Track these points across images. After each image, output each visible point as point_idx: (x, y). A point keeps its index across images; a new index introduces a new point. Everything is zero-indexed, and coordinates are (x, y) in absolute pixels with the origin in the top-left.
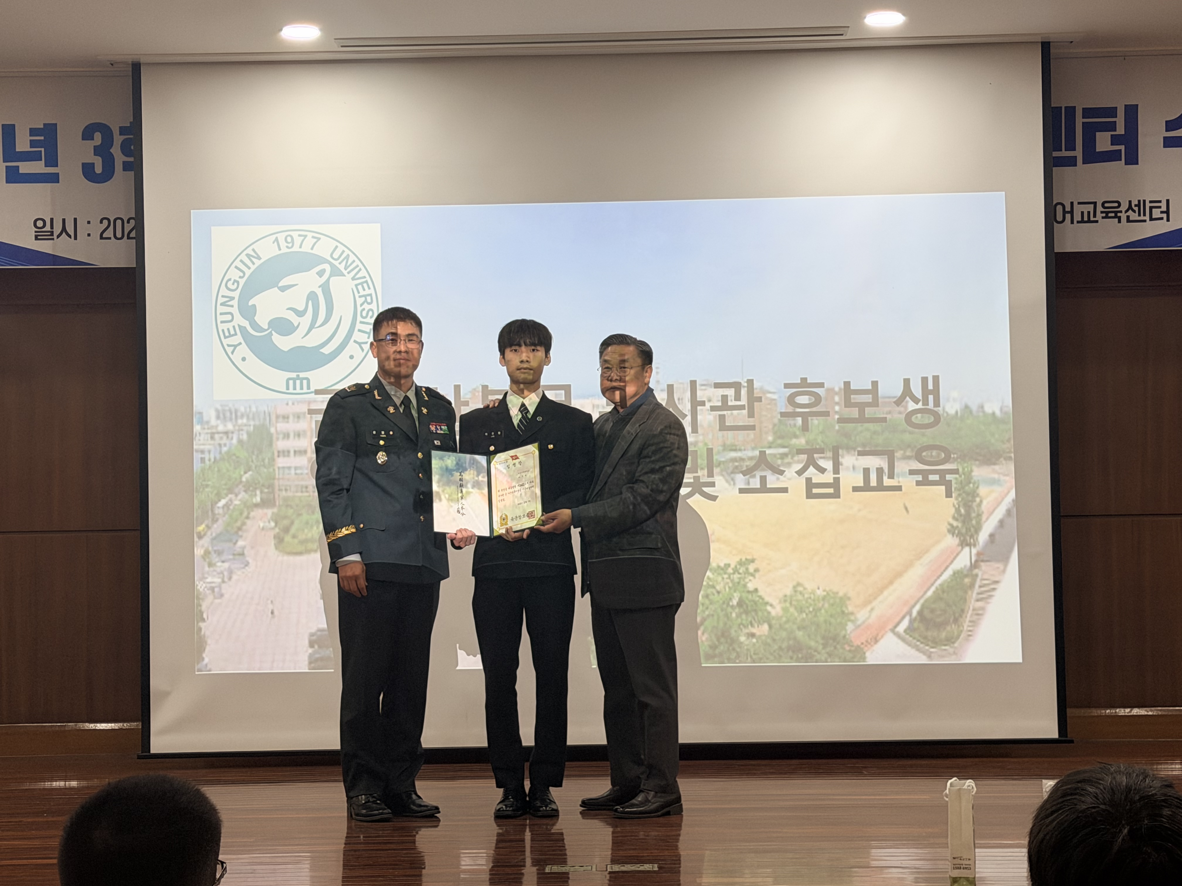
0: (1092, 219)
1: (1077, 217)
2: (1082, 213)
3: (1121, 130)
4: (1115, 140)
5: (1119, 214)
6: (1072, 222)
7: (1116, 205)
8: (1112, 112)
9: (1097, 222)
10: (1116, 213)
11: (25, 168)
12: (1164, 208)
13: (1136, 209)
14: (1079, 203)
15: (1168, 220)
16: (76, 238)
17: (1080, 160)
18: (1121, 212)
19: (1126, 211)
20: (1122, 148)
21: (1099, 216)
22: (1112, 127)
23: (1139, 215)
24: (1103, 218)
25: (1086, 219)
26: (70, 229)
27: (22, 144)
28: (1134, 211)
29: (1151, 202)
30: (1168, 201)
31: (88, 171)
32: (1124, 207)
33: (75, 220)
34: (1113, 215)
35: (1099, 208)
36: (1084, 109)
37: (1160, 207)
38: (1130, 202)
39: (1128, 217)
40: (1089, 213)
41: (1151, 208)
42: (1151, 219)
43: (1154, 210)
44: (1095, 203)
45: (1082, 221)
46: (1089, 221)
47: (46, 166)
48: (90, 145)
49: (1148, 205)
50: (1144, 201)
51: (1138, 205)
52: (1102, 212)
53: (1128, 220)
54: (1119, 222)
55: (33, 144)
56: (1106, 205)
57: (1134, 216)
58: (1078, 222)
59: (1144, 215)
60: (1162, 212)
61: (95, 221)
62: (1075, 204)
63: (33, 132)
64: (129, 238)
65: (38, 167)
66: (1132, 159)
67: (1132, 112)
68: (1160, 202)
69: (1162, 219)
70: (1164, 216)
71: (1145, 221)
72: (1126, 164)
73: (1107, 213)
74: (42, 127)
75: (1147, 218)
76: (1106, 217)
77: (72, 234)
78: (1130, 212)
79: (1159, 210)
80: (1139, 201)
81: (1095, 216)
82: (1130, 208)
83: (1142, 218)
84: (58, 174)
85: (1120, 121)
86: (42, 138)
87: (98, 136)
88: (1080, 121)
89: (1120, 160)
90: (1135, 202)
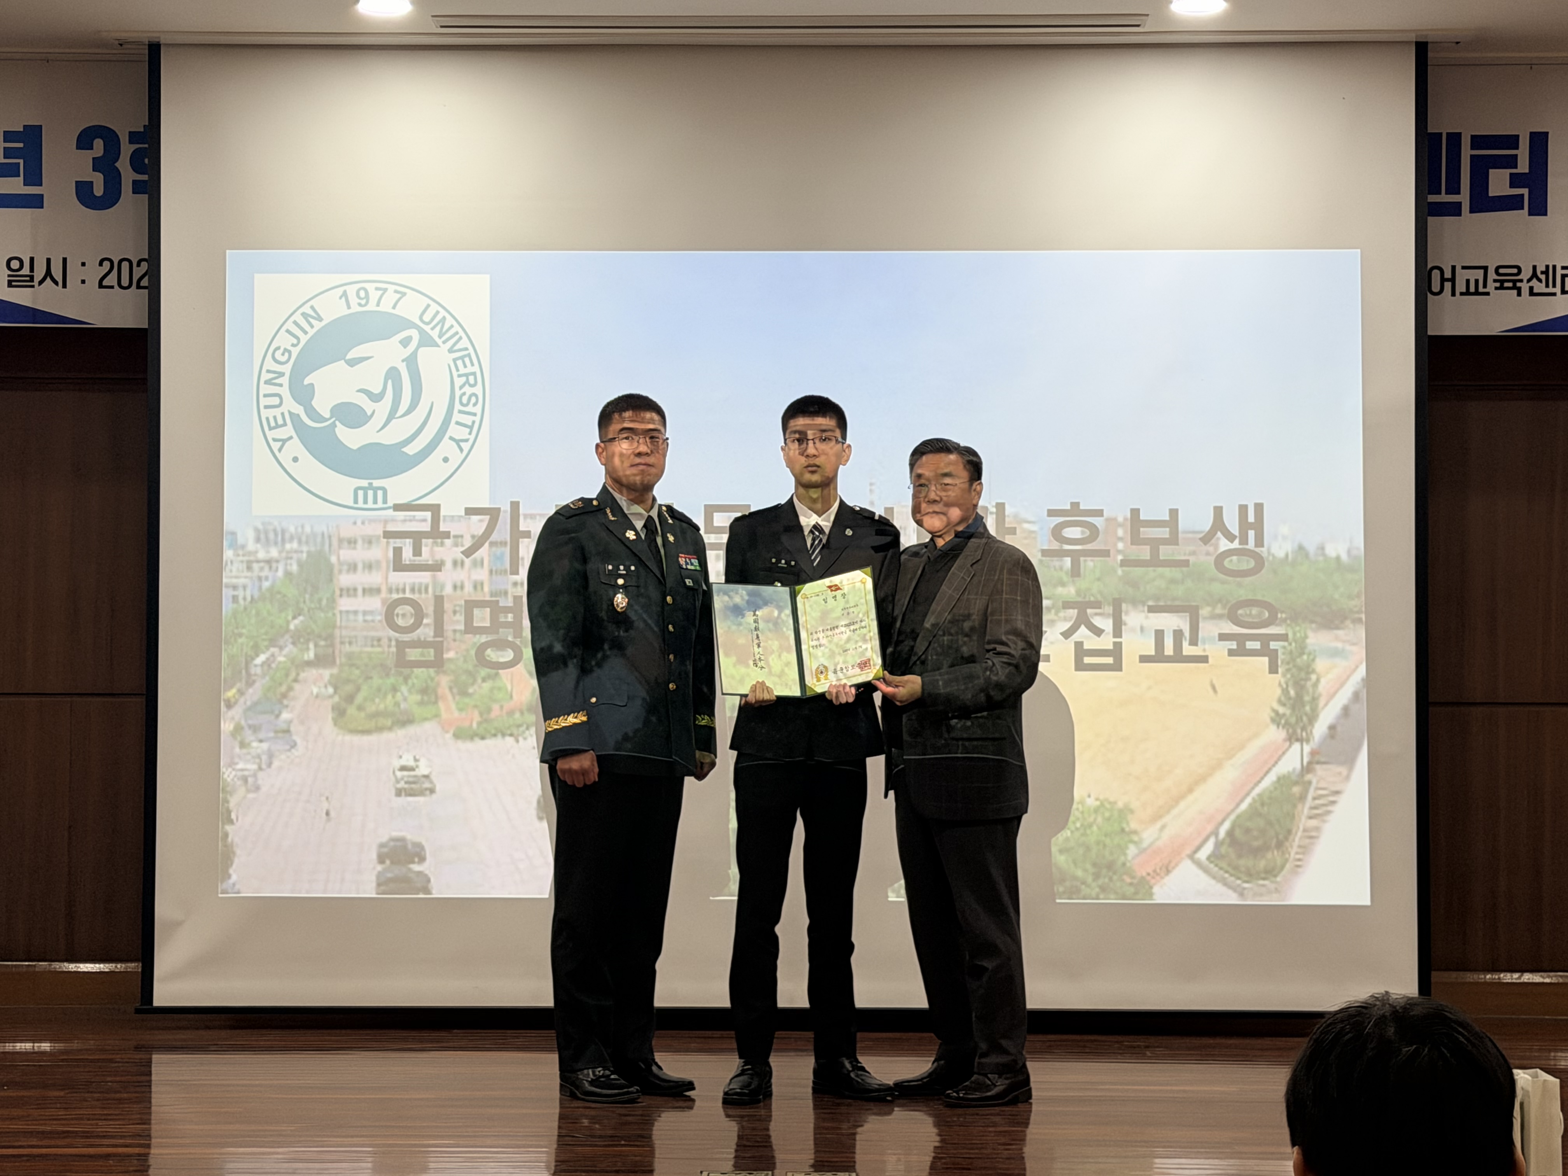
0: (1481, 289)
1: (1461, 287)
2: (1468, 281)
3: (1523, 166)
4: (1516, 181)
5: (1518, 284)
6: (1453, 294)
7: (1515, 271)
8: (1512, 141)
9: (1488, 294)
10: (1515, 282)
13: (1543, 277)
14: (1464, 268)
16: (64, 286)
17: (1466, 207)
18: (1521, 281)
19: (1529, 281)
20: (1525, 191)
21: (1491, 286)
22: (1511, 161)
23: (1547, 286)
24: (1496, 288)
25: (1472, 289)
26: (57, 274)
28: (1540, 280)
29: (1563, 268)
31: (84, 192)
32: (1526, 274)
33: (65, 260)
34: (1510, 285)
35: (1492, 275)
36: (1473, 137)
38: (1535, 267)
39: (1531, 288)
40: (1477, 281)
41: (1563, 276)
42: (1563, 292)
44: (1486, 269)
45: (1467, 293)
46: (1477, 293)
47: (25, 184)
48: (88, 156)
49: (1559, 272)
50: (1554, 267)
51: (1546, 273)
52: (1495, 281)
53: (1532, 293)
54: (1519, 294)
55: (7, 153)
56: (1501, 271)
57: (1539, 287)
58: (1462, 294)
59: (1554, 286)
61: (93, 263)
62: (1458, 270)
63: (9, 136)
64: (138, 287)
65: (14, 186)
66: (1539, 208)
67: (1539, 142)
71: (1554, 294)
72: (1530, 214)
73: (1502, 282)
74: (21, 129)
75: (1558, 290)
76: (1502, 288)
77: (60, 280)
78: (1534, 282)
80: (1547, 267)
81: (1485, 286)
82: (1534, 275)
83: (1551, 290)
84: (42, 196)
85: (1523, 154)
86: (21, 145)
87: (99, 144)
88: (1467, 153)
89: (1523, 208)
90: (1541, 268)
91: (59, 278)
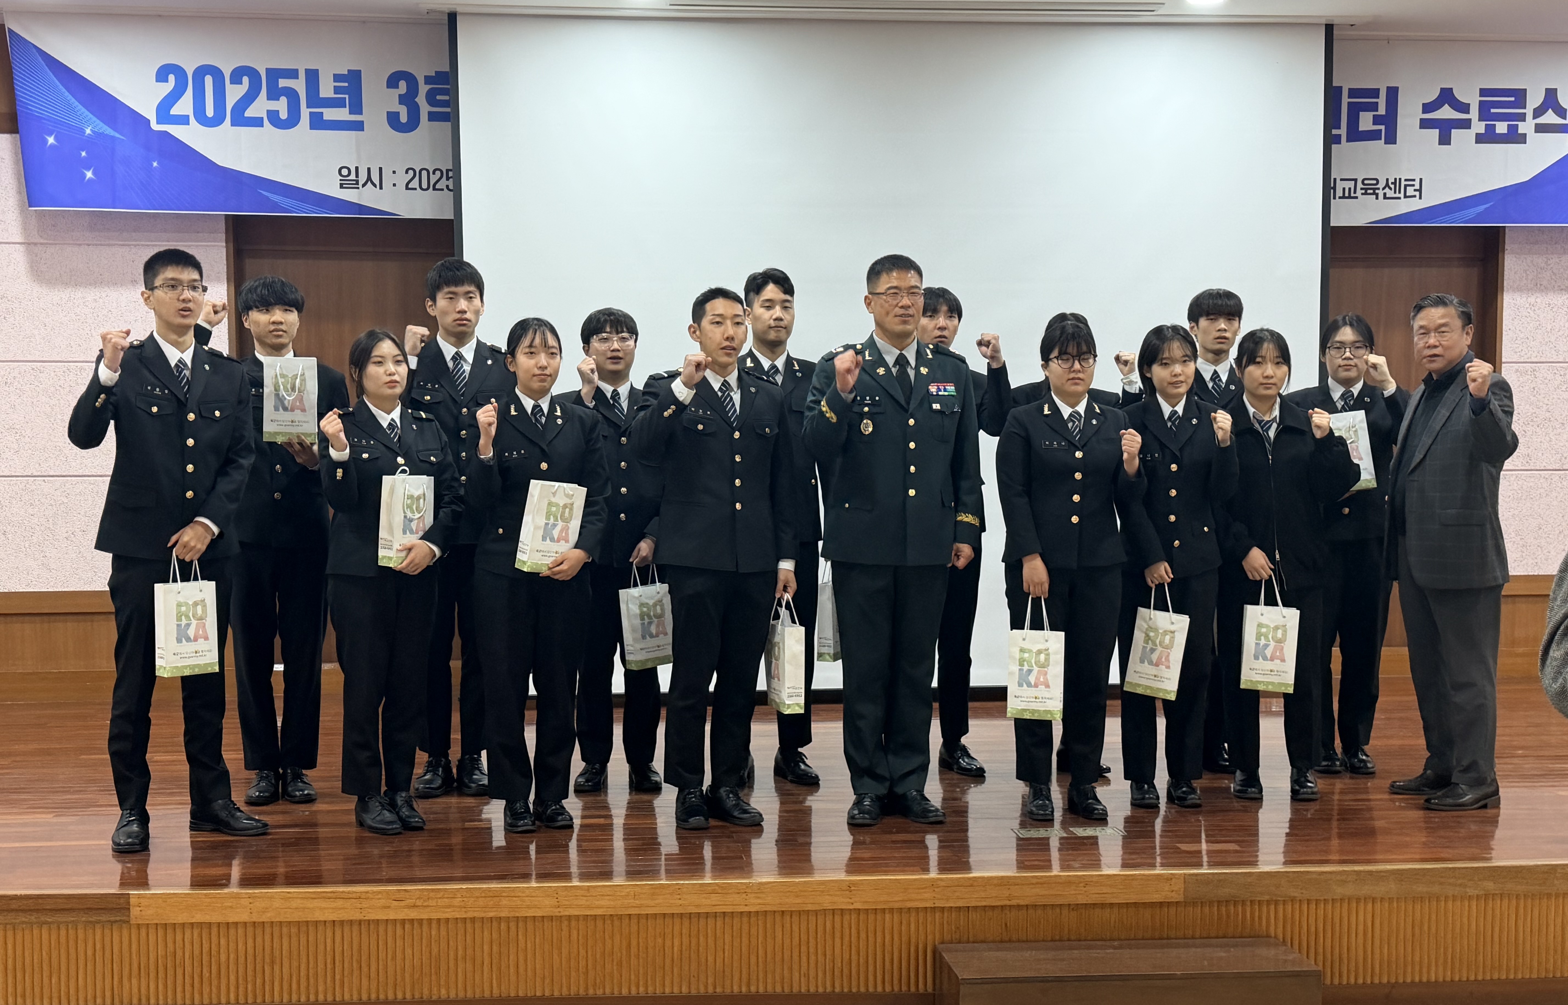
0: (1352, 195)
1: (1339, 193)
2: (1344, 189)
3: (1382, 111)
4: (1377, 120)
5: (1377, 191)
6: (1334, 198)
7: (1375, 182)
8: (1375, 93)
9: (1356, 198)
10: (1374, 189)
11: (330, 114)
12: (1417, 187)
13: (1392, 186)
14: (1342, 180)
15: (1420, 198)
16: (381, 188)
17: (1344, 138)
18: (1378, 189)
19: (1384, 189)
20: (1383, 127)
21: (1359, 192)
22: (1374, 107)
23: (1395, 192)
24: (1362, 194)
25: (1347, 195)
26: (375, 178)
27: (326, 90)
28: (1390, 189)
29: (1406, 180)
30: (1421, 180)
31: (393, 119)
32: (1381, 185)
33: (381, 169)
34: (1371, 191)
35: (1360, 185)
36: (1350, 89)
37: (1413, 185)
38: (1387, 180)
39: (1385, 194)
40: (1350, 189)
41: (1406, 186)
42: (1405, 197)
43: (1408, 188)
44: (1355, 180)
45: (1343, 197)
46: (1350, 197)
47: (350, 113)
48: (395, 93)
49: (1403, 183)
50: (1400, 179)
51: (1394, 183)
52: (1362, 189)
53: (1385, 197)
54: (1377, 198)
55: (337, 90)
56: (1366, 182)
57: (1390, 194)
58: (1340, 198)
59: (1400, 192)
60: (1415, 190)
61: (401, 171)
62: (1338, 181)
63: (337, 78)
64: (434, 189)
65: (342, 114)
66: (1391, 139)
67: (1393, 93)
68: (1414, 180)
69: (1415, 196)
70: (1417, 193)
71: (1399, 198)
72: (1385, 143)
73: (1366, 189)
74: (346, 73)
75: (1402, 195)
76: (1366, 194)
77: (377, 183)
78: (1387, 190)
79: (1413, 188)
80: (1396, 179)
81: (1355, 192)
82: (1387, 185)
83: (1397, 195)
84: (363, 122)
85: (1382, 102)
86: (346, 84)
87: (403, 85)
88: (1345, 100)
89: (1380, 139)
90: (1391, 180)
91: (376, 181)
